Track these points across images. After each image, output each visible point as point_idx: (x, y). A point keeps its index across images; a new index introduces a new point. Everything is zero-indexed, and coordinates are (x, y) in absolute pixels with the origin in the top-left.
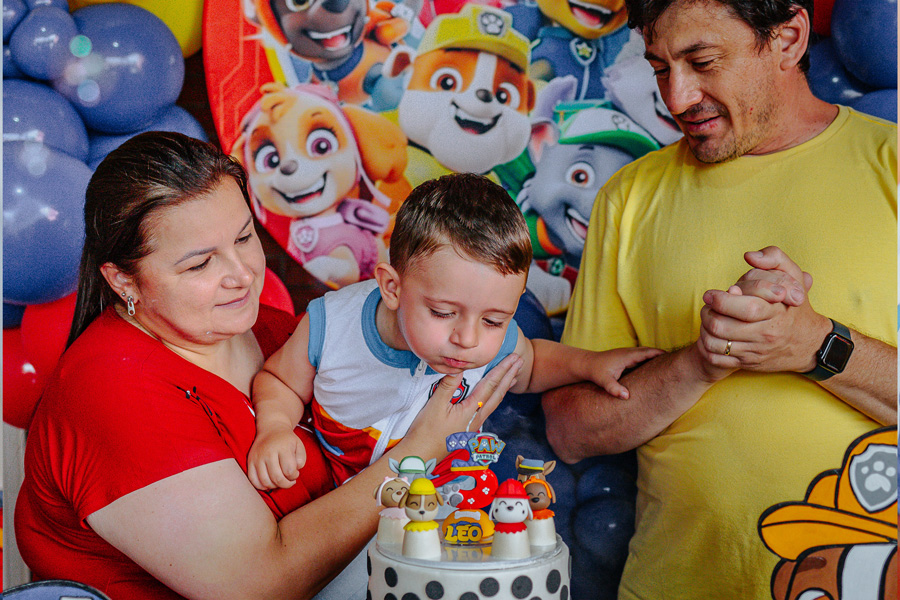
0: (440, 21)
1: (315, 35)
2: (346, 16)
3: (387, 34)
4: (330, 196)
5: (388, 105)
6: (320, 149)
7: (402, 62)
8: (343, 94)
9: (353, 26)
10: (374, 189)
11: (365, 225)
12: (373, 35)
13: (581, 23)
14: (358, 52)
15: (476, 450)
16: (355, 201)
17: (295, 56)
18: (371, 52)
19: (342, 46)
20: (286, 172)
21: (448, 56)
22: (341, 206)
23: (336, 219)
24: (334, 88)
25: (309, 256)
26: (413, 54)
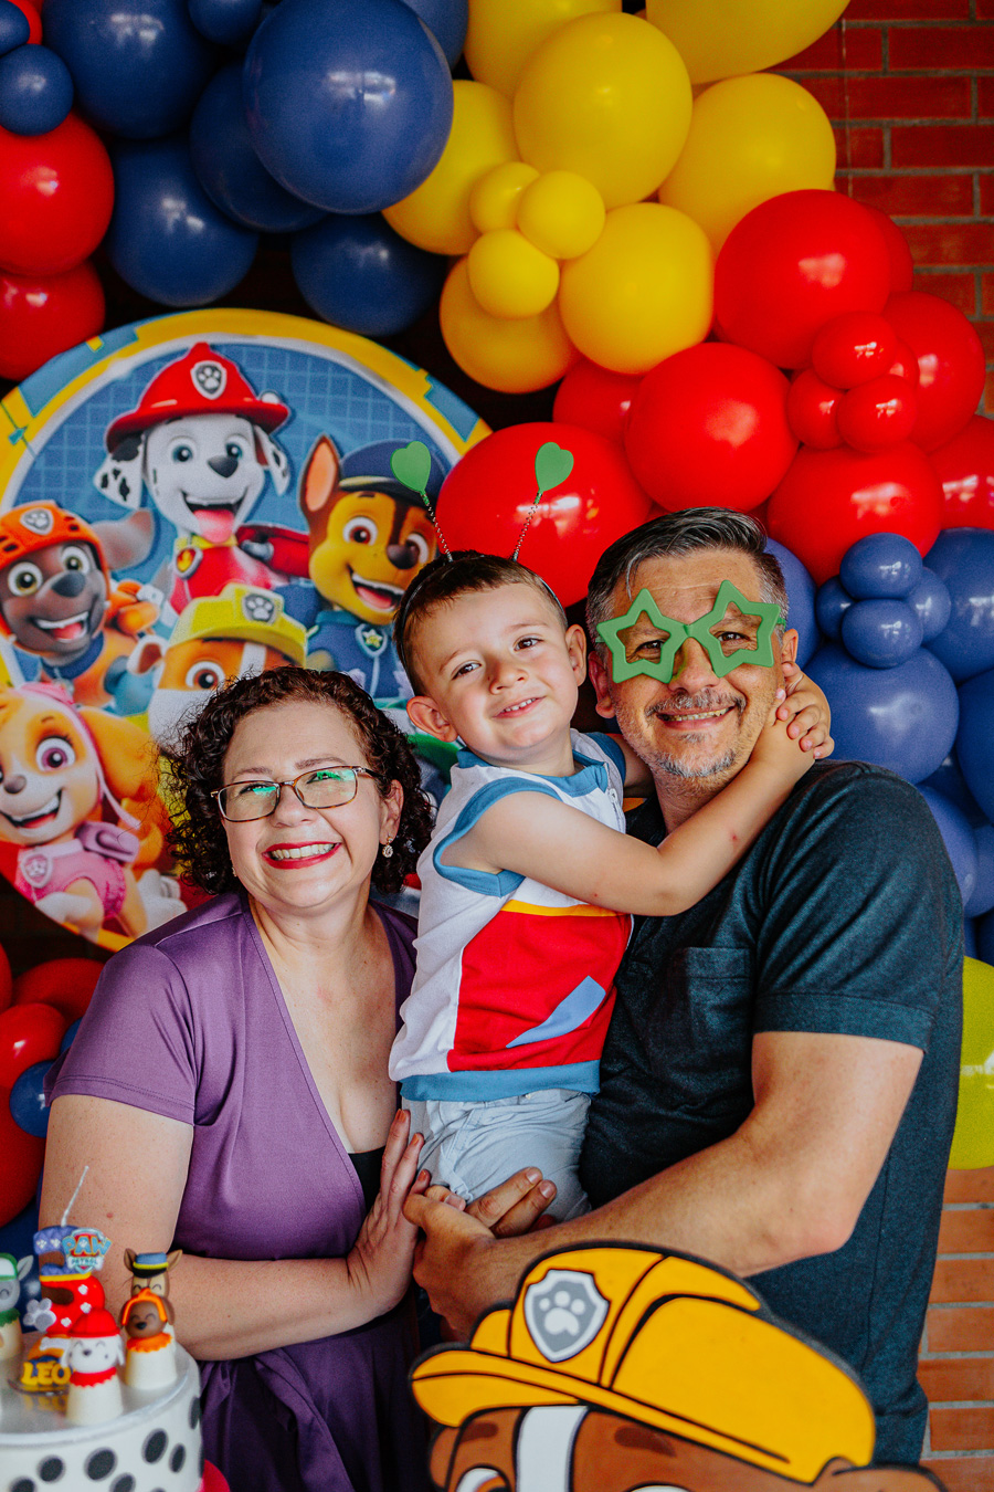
0: (196, 605)
1: (45, 624)
2: (82, 600)
3: (133, 620)
4: (66, 819)
5: (135, 707)
6: (53, 762)
7: (152, 655)
8: (81, 695)
9: (91, 612)
10: (121, 809)
11: (110, 854)
12: (116, 623)
13: (368, 606)
14: (97, 644)
15: (72, 1253)
16: (97, 825)
17: (20, 650)
18: (113, 645)
19: (79, 637)
20: (12, 790)
21: (207, 647)
22: (79, 830)
23: (73, 846)
24: (67, 688)
25: (41, 893)
26: (164, 648)
